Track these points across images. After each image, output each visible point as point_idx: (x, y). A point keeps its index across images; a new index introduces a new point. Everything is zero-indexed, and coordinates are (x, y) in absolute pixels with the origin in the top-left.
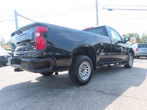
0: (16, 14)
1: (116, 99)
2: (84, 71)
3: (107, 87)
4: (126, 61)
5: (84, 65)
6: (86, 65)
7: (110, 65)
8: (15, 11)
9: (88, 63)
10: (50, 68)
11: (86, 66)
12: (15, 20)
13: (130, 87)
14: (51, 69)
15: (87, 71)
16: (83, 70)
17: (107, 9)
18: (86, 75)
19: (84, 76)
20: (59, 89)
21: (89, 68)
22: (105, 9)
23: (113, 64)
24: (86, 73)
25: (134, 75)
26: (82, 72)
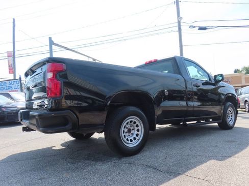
0: (51, 43)
1: (170, 179)
2: (132, 132)
3: (168, 159)
4: (220, 117)
5: (131, 122)
6: (135, 123)
7: (187, 123)
8: (50, 39)
9: (139, 119)
10: (67, 127)
11: (136, 125)
12: (49, 52)
13: (206, 162)
14: (71, 128)
15: (137, 133)
16: (129, 131)
17: (198, 28)
18: (135, 139)
19: (131, 141)
20: (87, 161)
21: (141, 127)
22: (194, 27)
23: (195, 122)
24: (135, 136)
25: (228, 141)
26: (128, 134)
